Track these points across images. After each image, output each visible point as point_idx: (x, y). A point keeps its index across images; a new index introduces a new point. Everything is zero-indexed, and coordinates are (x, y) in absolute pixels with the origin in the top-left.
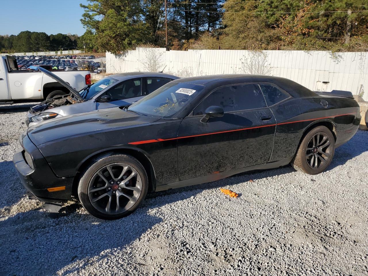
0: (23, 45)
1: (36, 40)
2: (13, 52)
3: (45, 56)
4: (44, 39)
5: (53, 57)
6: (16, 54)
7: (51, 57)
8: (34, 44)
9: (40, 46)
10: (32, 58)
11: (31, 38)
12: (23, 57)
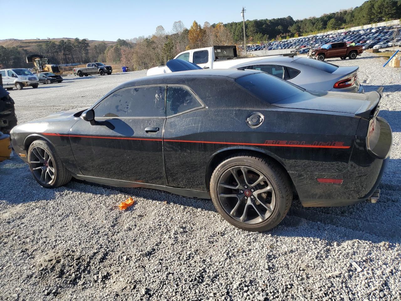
0: (364, 17)
1: (380, 9)
2: (350, 27)
3: (385, 27)
4: (390, 5)
5: (395, 27)
6: (353, 29)
7: (391, 28)
8: (376, 14)
9: (383, 15)
10: (368, 31)
11: (374, 8)
12: (358, 31)
